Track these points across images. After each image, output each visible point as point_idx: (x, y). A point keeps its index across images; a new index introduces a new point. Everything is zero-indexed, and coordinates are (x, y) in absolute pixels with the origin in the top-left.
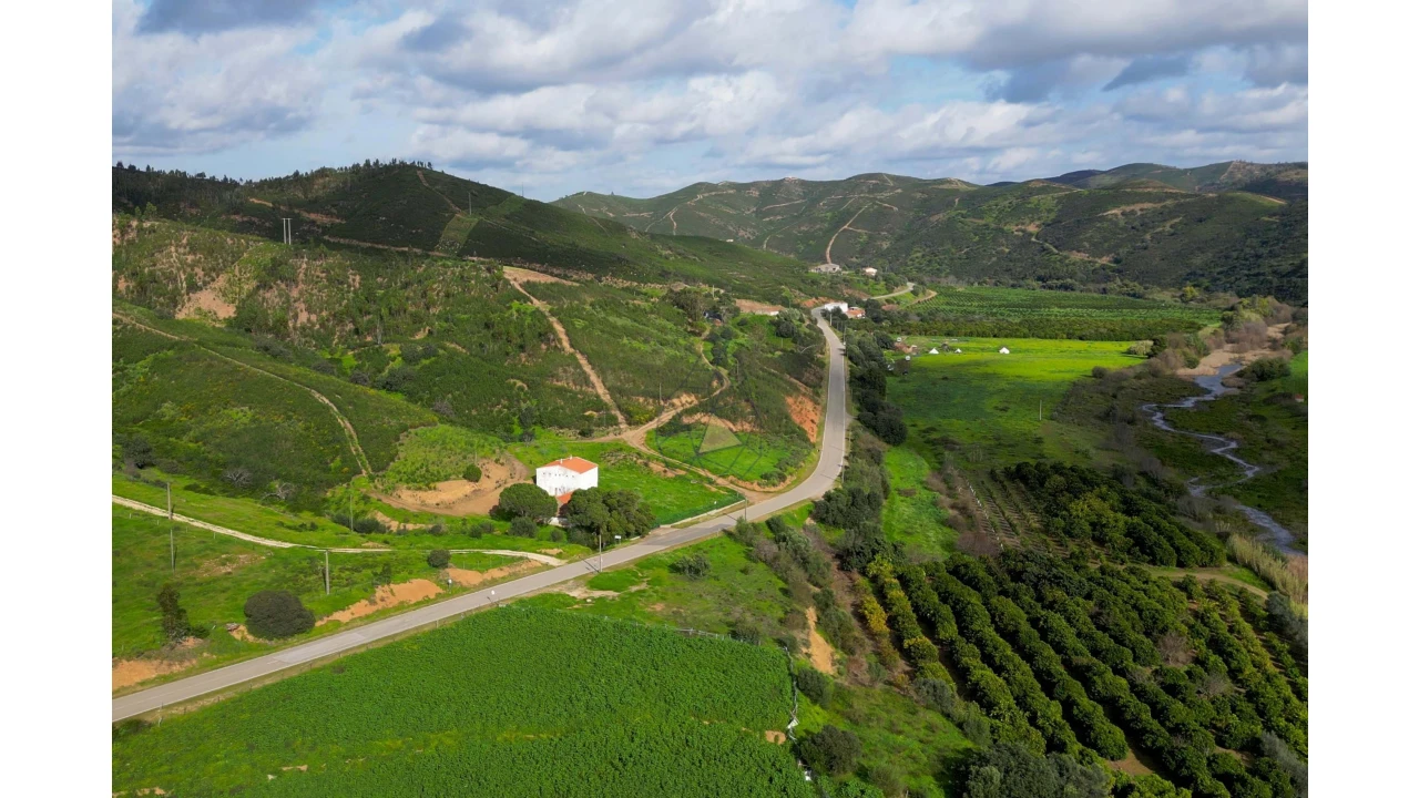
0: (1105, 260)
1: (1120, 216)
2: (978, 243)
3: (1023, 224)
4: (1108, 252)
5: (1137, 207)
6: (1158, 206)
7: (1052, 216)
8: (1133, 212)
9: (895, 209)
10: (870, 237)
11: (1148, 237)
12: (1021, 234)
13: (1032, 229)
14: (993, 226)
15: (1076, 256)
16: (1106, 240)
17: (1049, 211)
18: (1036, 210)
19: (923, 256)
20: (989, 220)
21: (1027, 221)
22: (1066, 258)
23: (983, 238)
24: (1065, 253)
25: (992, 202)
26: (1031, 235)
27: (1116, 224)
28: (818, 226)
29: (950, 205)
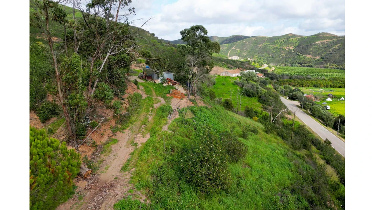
0: (318, 58)
1: (320, 44)
2: (275, 53)
3: (288, 47)
4: (319, 55)
5: (325, 41)
6: (332, 40)
7: (297, 44)
8: (324, 43)
9: (247, 43)
10: (240, 51)
11: (331, 50)
12: (288, 50)
13: (291, 48)
14: (279, 47)
15: (309, 56)
16: (317, 51)
17: (296, 43)
18: (292, 43)
19: (258, 57)
20: (277, 46)
21: (290, 46)
22: (305, 57)
23: (276, 51)
24: (305, 55)
25: (278, 40)
26: (291, 50)
27: (320, 46)
28: (224, 48)
29: (264, 41)
